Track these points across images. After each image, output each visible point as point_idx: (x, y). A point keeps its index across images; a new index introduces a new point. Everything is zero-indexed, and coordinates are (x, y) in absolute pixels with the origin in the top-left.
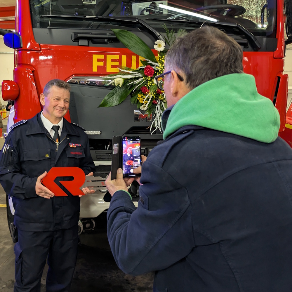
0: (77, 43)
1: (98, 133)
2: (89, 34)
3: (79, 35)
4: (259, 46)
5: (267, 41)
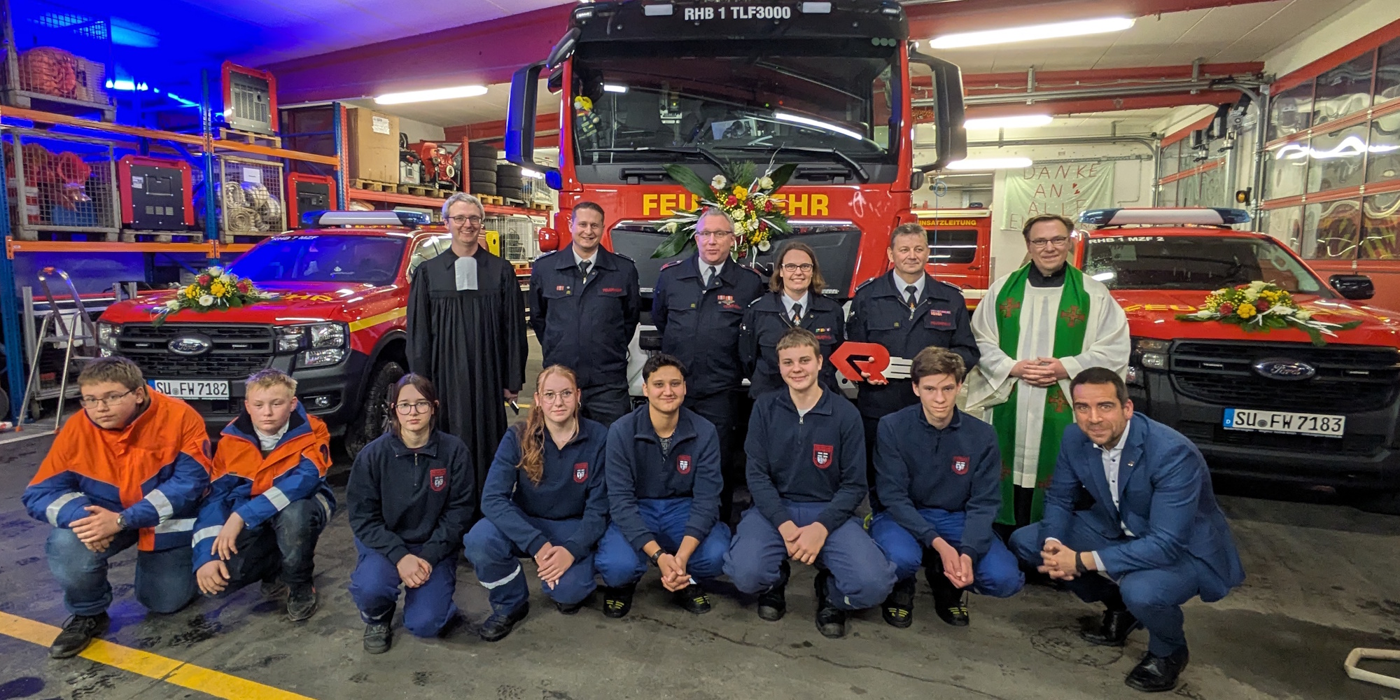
0: (624, 181)
2: (640, 169)
3: (627, 172)
4: (867, 178)
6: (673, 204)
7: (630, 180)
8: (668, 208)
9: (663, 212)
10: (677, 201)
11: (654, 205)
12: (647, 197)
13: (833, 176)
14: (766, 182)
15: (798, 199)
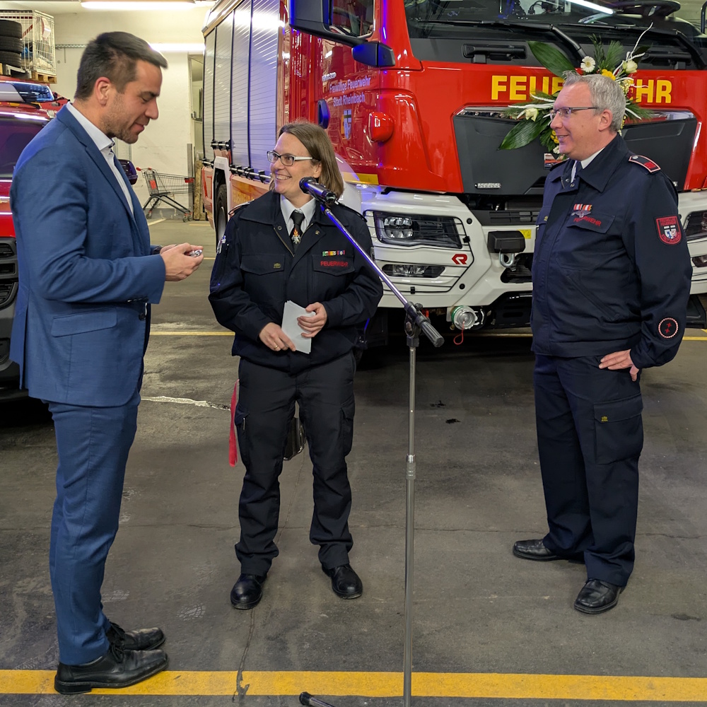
0: (470, 59)
1: (497, 185)
3: (474, 49)
4: (704, 63)
6: (523, 88)
7: (476, 58)
8: (518, 92)
9: (513, 96)
10: (527, 84)
11: (503, 88)
12: (496, 79)
13: (675, 60)
14: (631, 66)
15: (645, 83)
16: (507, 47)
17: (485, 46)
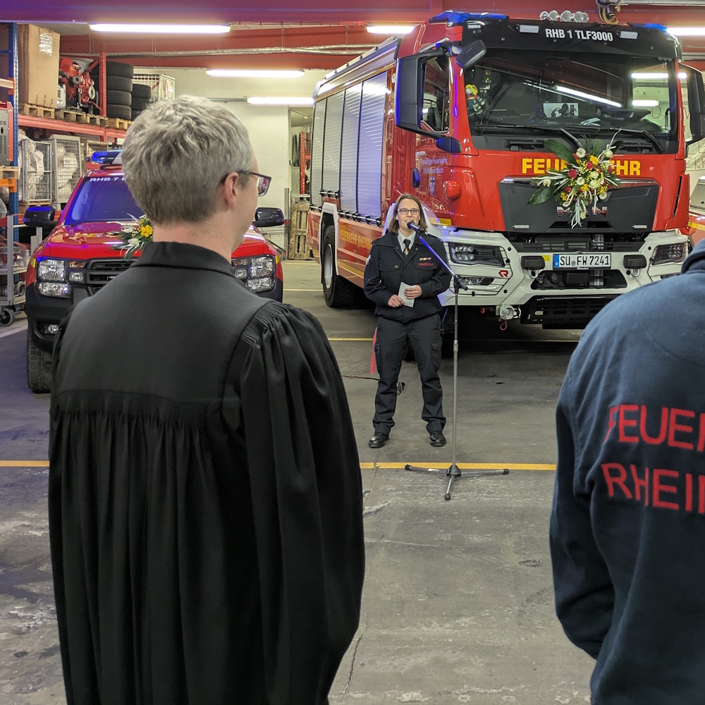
0: (508, 149)
1: (527, 227)
3: (511, 142)
4: (662, 150)
5: (669, 144)
6: (543, 166)
7: (512, 148)
8: (539, 169)
9: (536, 171)
10: (545, 164)
11: (530, 166)
12: (525, 161)
13: (642, 148)
14: (609, 153)
15: (622, 164)
16: (532, 141)
17: (518, 141)
